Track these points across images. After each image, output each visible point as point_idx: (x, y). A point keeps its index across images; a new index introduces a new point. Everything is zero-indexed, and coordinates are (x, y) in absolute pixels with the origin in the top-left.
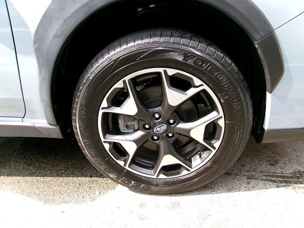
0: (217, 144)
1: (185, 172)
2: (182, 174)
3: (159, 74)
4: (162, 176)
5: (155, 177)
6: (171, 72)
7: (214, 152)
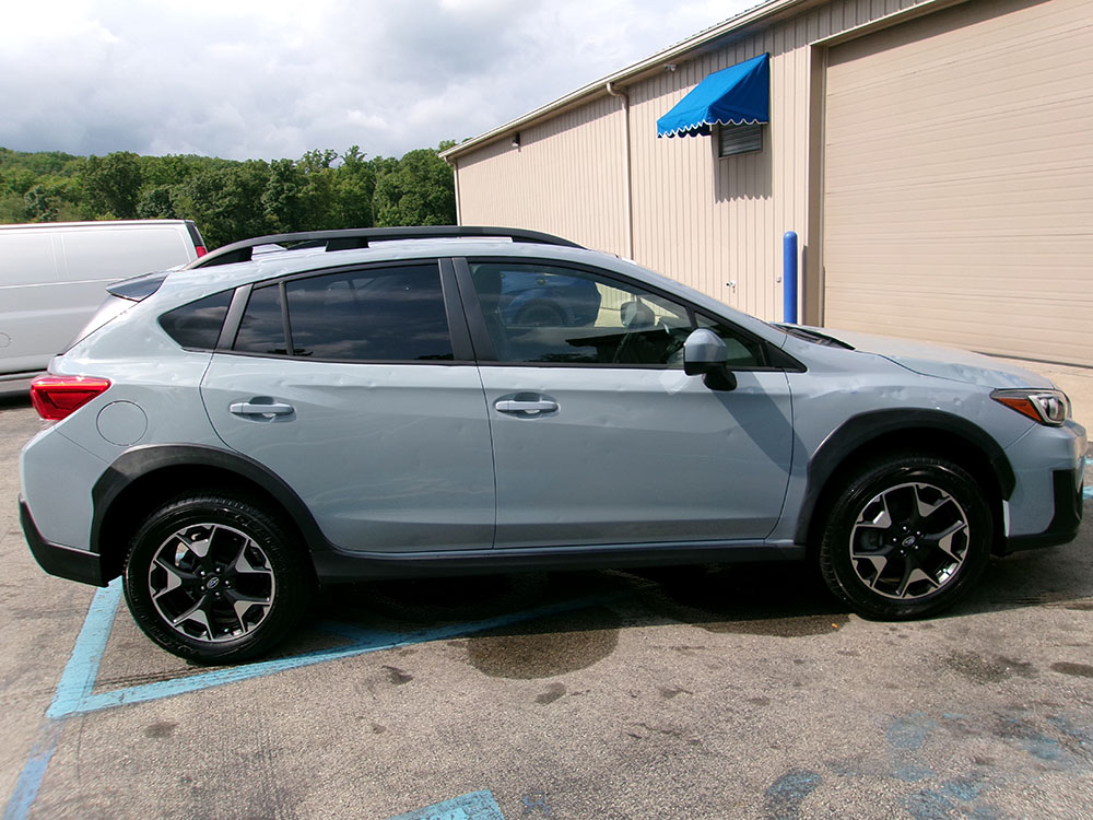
0: (963, 555)
1: (932, 590)
2: (929, 592)
3: (912, 487)
4: (909, 596)
5: (900, 597)
6: (923, 486)
7: (961, 563)
